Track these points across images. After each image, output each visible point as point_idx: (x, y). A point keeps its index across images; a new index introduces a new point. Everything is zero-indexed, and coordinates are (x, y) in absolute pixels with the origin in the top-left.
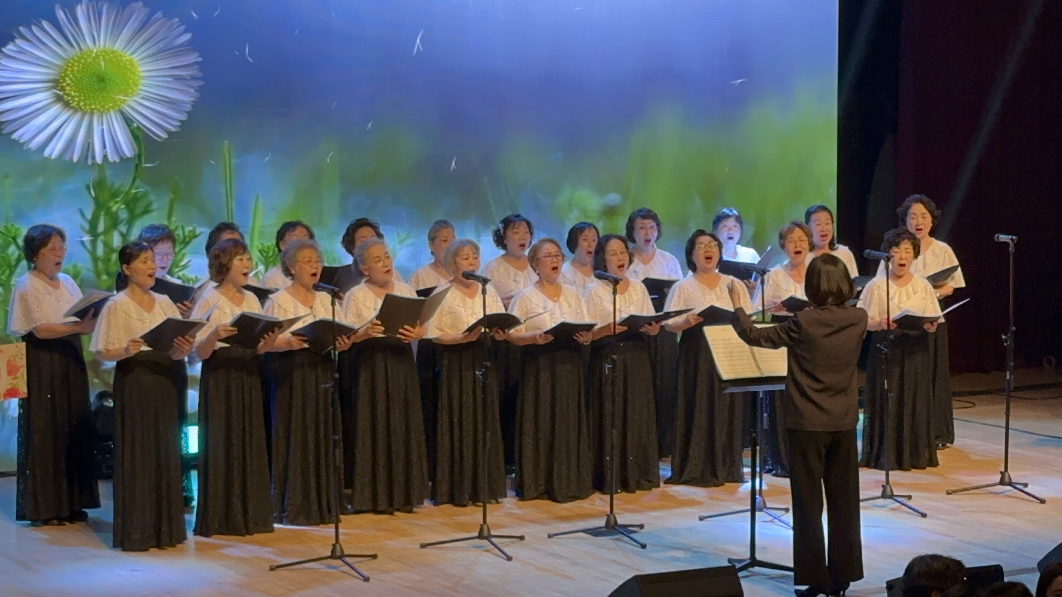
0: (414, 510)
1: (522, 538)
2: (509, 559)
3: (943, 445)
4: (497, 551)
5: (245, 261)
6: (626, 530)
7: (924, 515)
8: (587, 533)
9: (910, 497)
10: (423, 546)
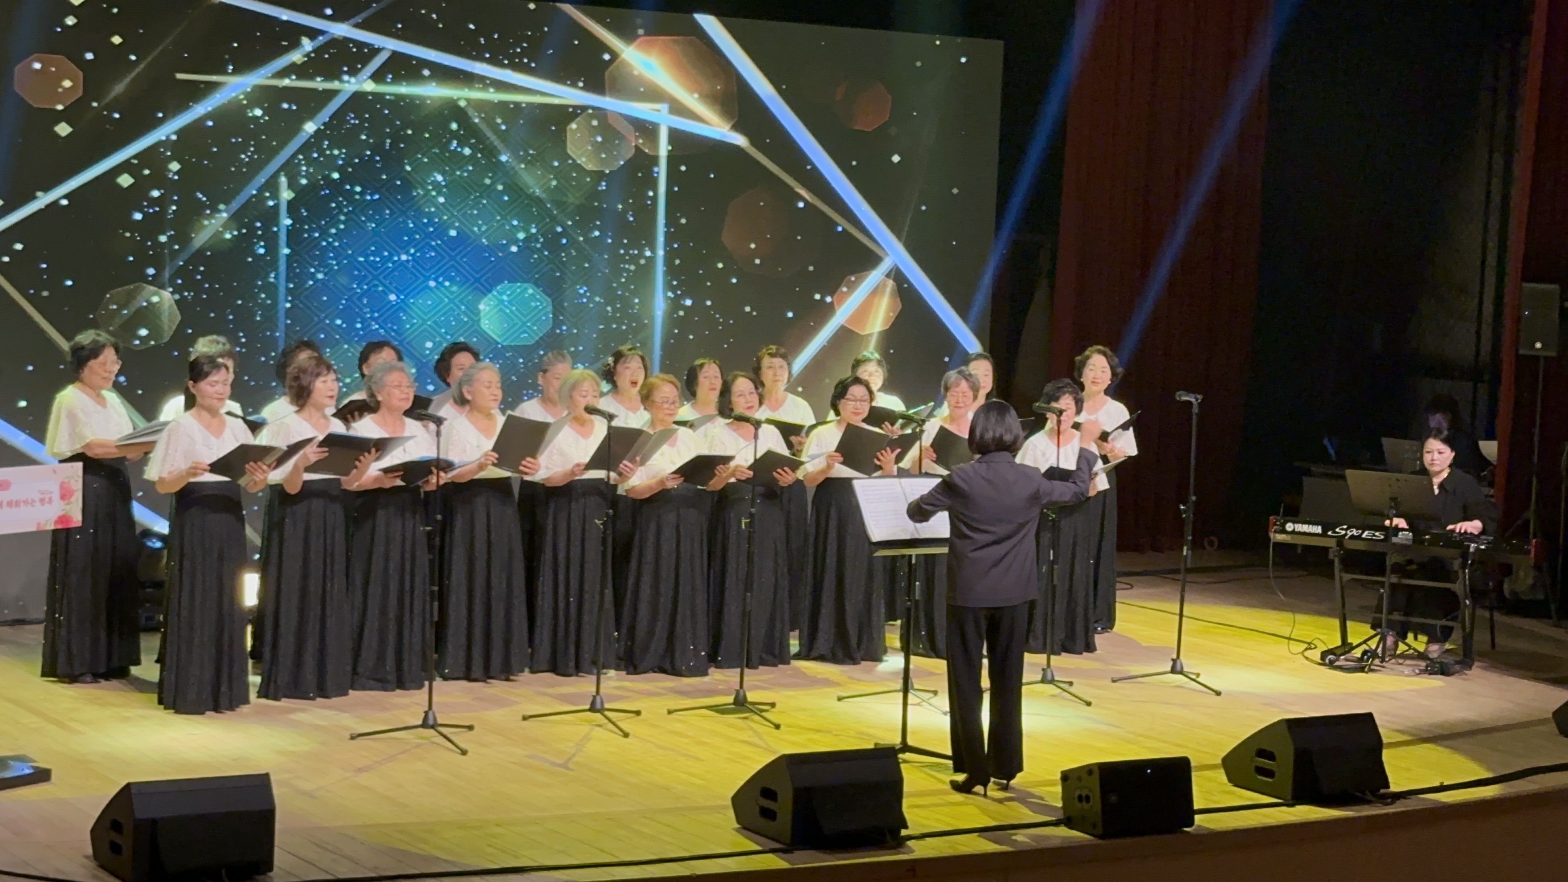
1: (638, 713)
2: (626, 735)
3: (1102, 629)
4: (611, 726)
5: (329, 383)
6: (757, 708)
7: (1089, 704)
8: (711, 710)
9: (1071, 683)
10: (525, 718)
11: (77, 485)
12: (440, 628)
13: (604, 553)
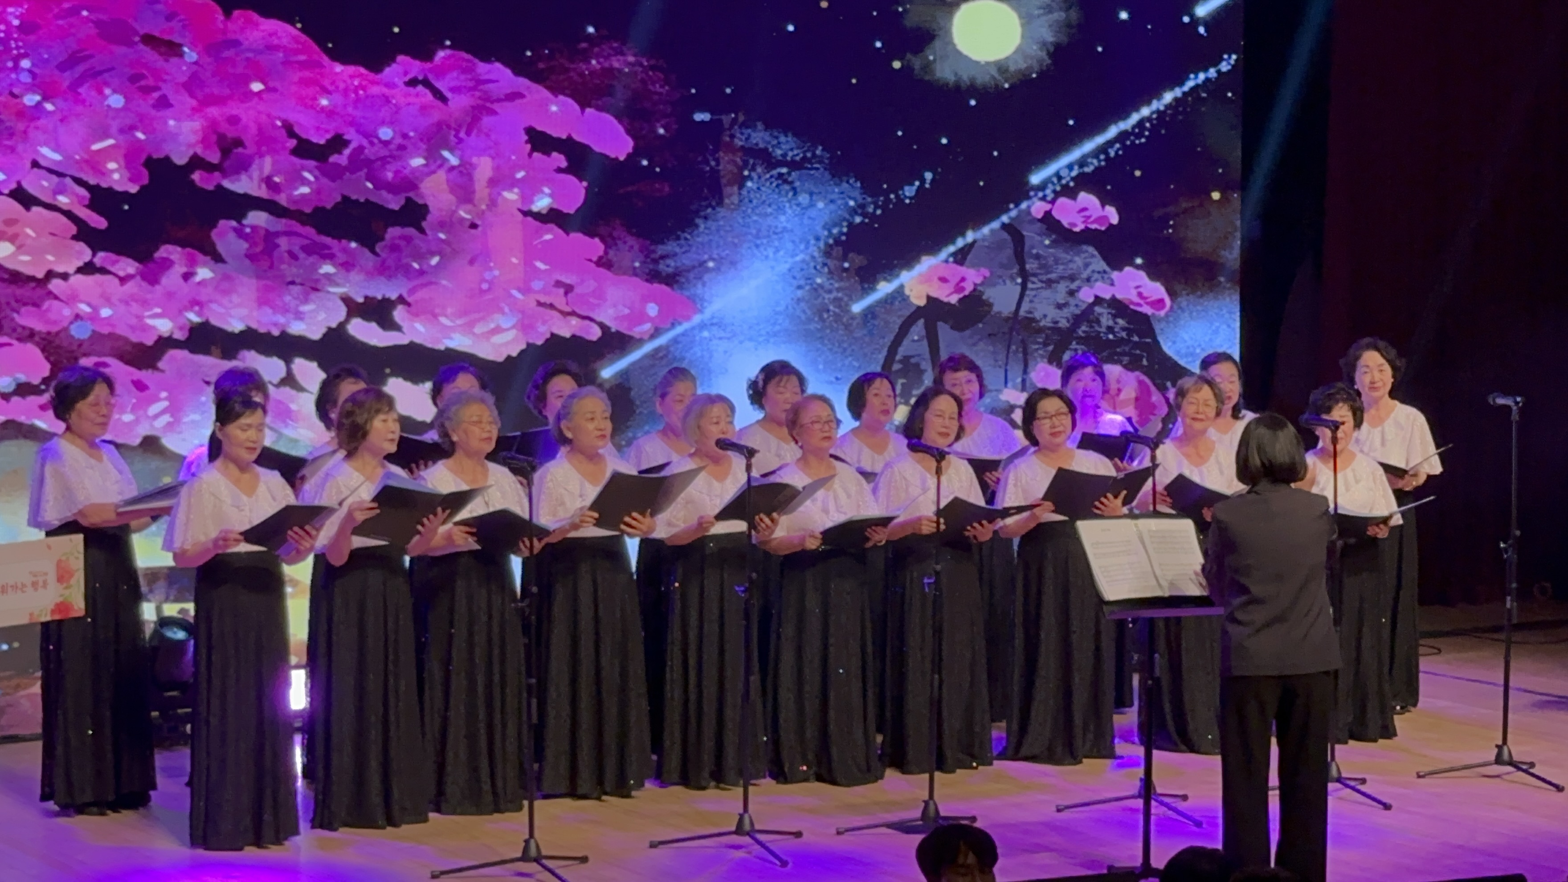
0: (633, 793)
1: (798, 834)
2: (784, 864)
3: (1402, 708)
5: (390, 423)
7: (1388, 807)
8: (893, 829)
9: (1363, 781)
10: (654, 845)
11: (78, 563)
12: (539, 732)
13: (748, 628)
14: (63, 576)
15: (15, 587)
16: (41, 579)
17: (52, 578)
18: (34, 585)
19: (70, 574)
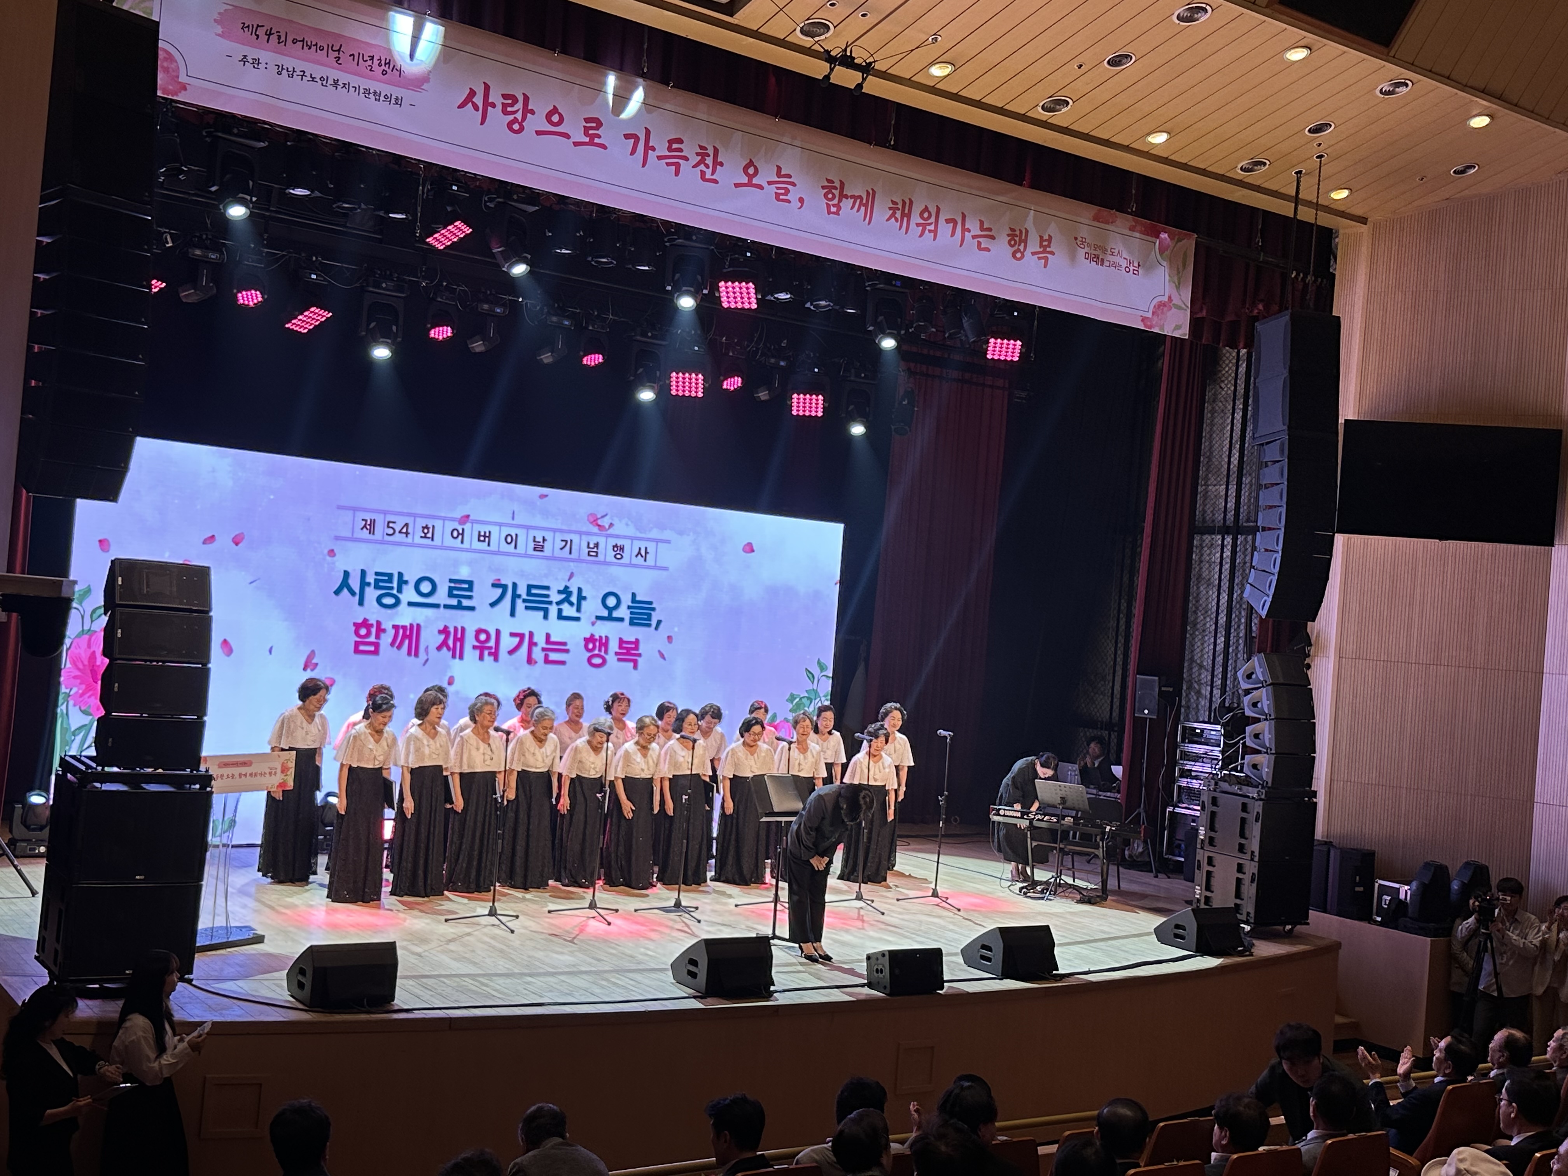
1: (617, 911)
2: (609, 924)
4: (601, 918)
5: (440, 710)
6: (687, 910)
7: (883, 914)
8: (661, 910)
9: (872, 901)
10: (549, 912)
11: (292, 765)
14: (284, 770)
15: (261, 774)
16: (273, 771)
17: (279, 771)
18: (270, 773)
19: (288, 769)
